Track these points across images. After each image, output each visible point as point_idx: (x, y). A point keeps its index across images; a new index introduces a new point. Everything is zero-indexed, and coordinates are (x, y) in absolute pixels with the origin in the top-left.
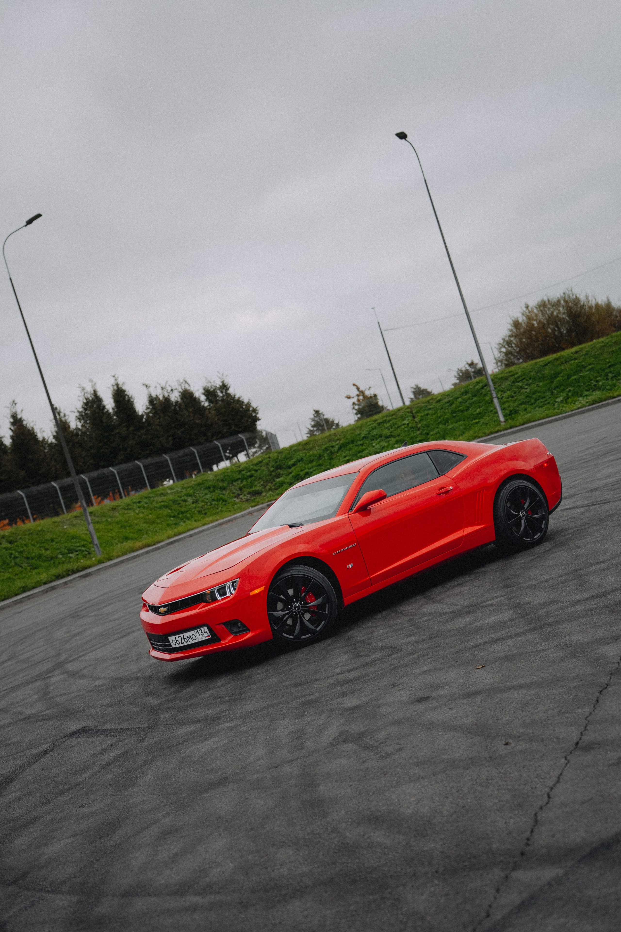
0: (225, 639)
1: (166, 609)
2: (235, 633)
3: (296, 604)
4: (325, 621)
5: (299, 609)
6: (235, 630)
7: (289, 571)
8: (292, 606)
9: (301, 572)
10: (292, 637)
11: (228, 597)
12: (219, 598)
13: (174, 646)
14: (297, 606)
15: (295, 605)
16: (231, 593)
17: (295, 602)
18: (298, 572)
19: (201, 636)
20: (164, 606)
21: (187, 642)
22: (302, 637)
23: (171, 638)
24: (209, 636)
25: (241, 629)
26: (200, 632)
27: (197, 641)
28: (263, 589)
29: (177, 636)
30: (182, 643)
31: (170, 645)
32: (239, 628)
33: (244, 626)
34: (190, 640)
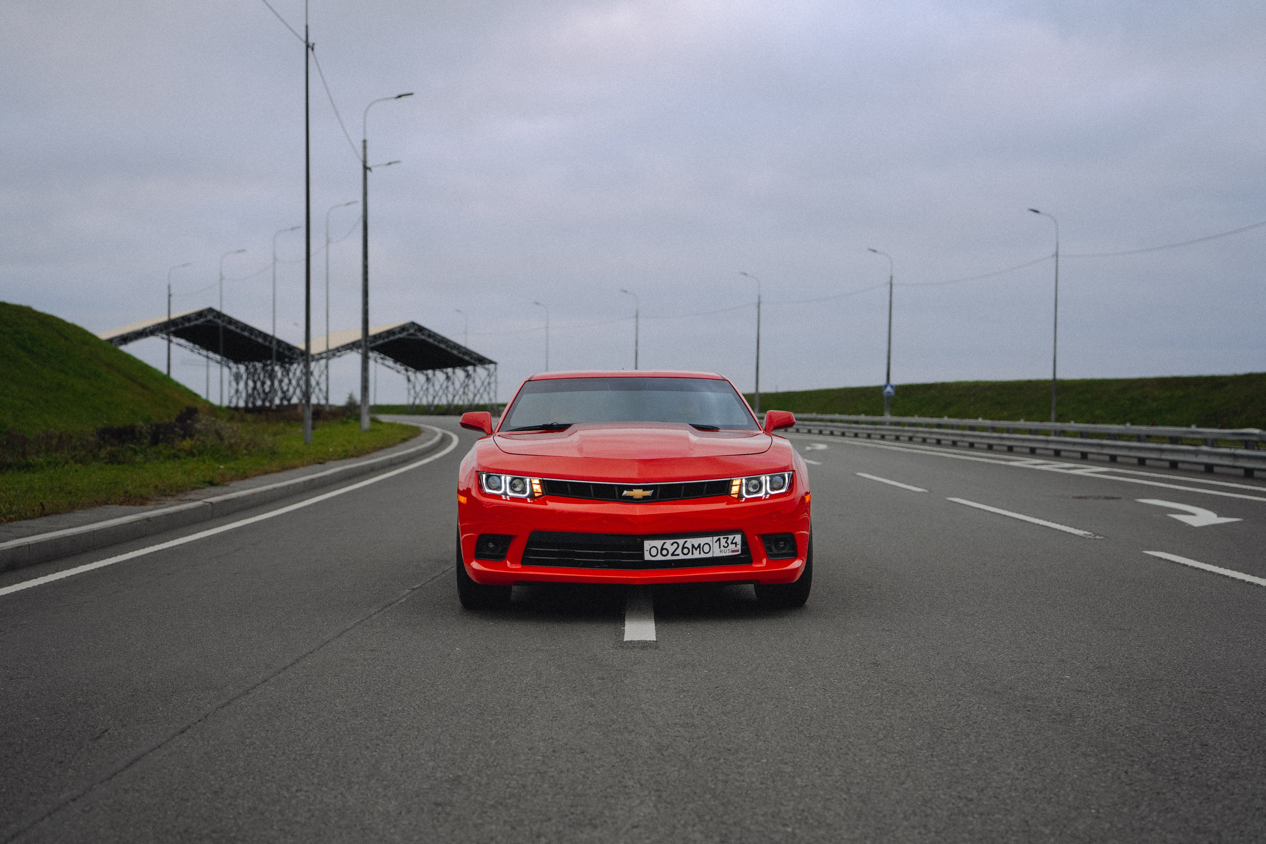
1: (649, 493)
13: (647, 557)
19: (722, 548)
20: (645, 488)
23: (647, 544)
25: (784, 551)
26: (723, 541)
27: (710, 555)
29: (669, 542)
30: (673, 554)
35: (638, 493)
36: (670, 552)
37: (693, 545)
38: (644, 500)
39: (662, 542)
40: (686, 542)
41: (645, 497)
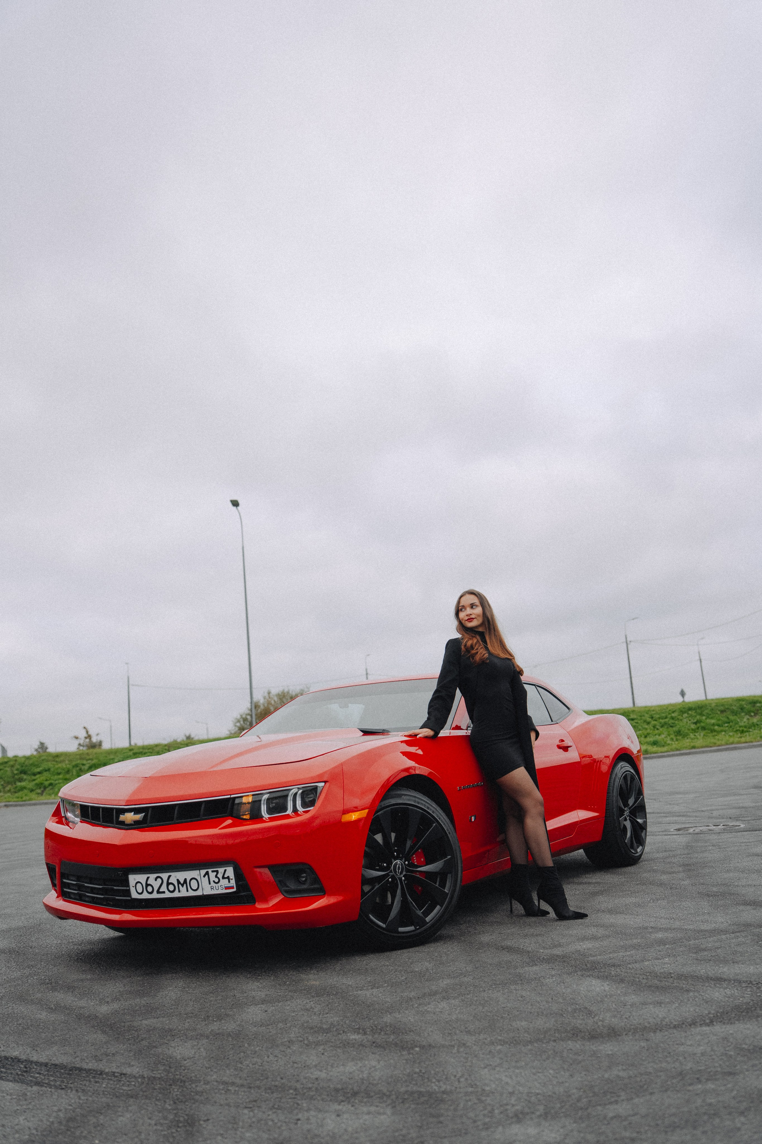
0: (266, 900)
1: (139, 817)
2: (288, 892)
3: (398, 861)
4: (442, 906)
5: (401, 873)
6: (292, 886)
7: (400, 796)
8: (390, 863)
9: (418, 803)
10: (384, 926)
11: (288, 817)
12: (265, 815)
13: (134, 895)
14: (399, 867)
15: (396, 864)
16: (295, 810)
17: (396, 858)
18: (415, 801)
19: (212, 883)
20: (137, 811)
21: (173, 892)
22: (401, 929)
23: (133, 879)
24: (232, 888)
26: (212, 875)
27: (199, 893)
28: (365, 815)
29: (152, 876)
30: (158, 892)
31: (128, 893)
32: (304, 883)
33: (316, 880)
34: (183, 889)
35: (129, 817)
36: (156, 889)
37: (178, 881)
38: (136, 825)
39: (146, 876)
40: (170, 876)
41: (136, 822)
